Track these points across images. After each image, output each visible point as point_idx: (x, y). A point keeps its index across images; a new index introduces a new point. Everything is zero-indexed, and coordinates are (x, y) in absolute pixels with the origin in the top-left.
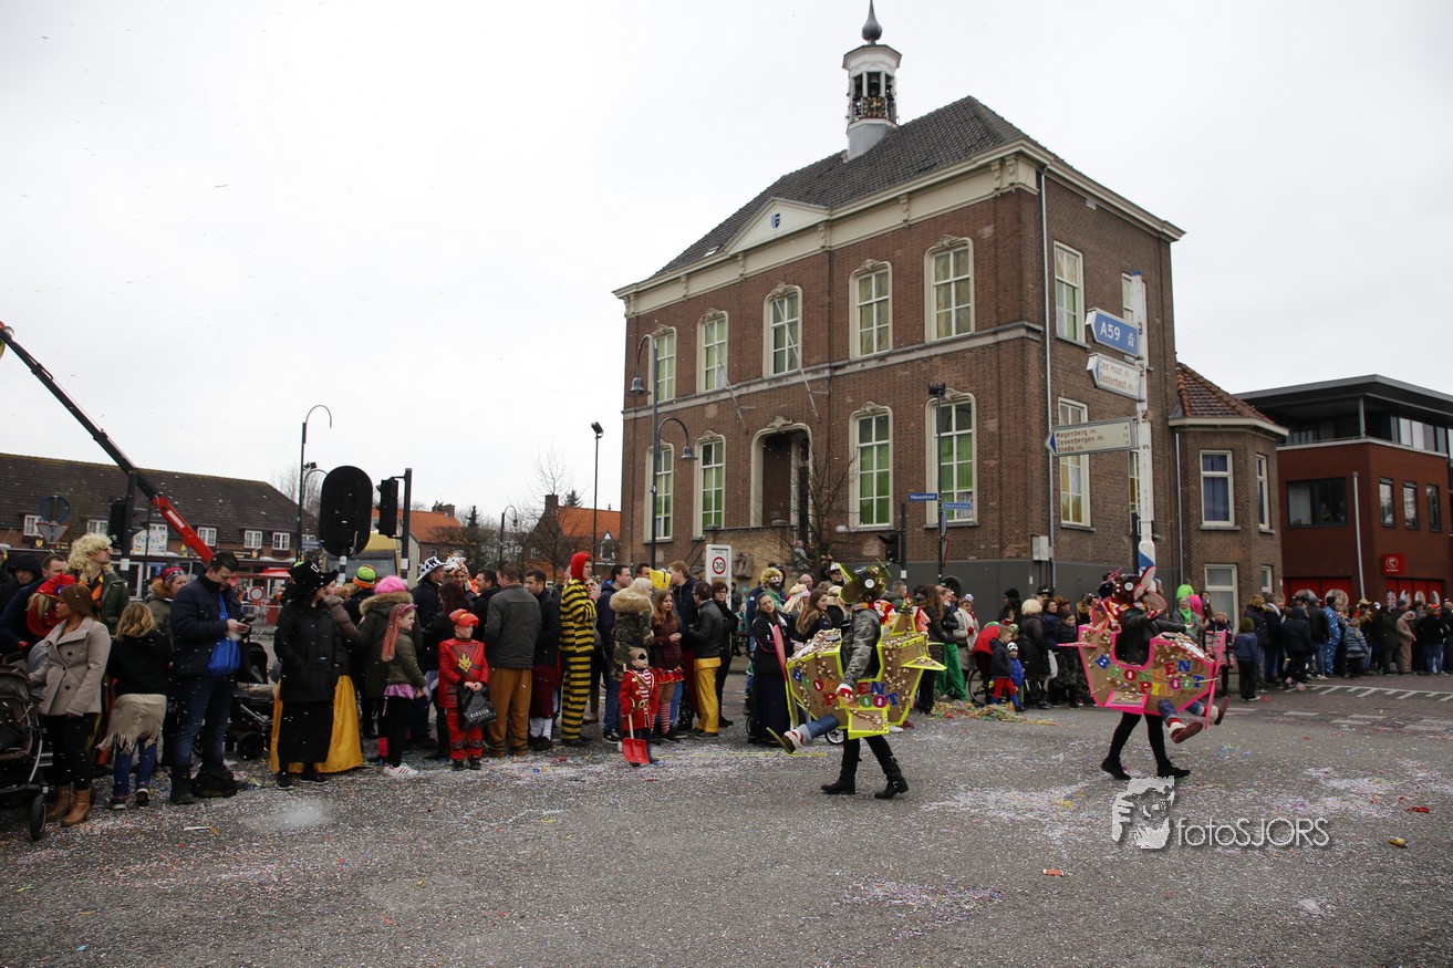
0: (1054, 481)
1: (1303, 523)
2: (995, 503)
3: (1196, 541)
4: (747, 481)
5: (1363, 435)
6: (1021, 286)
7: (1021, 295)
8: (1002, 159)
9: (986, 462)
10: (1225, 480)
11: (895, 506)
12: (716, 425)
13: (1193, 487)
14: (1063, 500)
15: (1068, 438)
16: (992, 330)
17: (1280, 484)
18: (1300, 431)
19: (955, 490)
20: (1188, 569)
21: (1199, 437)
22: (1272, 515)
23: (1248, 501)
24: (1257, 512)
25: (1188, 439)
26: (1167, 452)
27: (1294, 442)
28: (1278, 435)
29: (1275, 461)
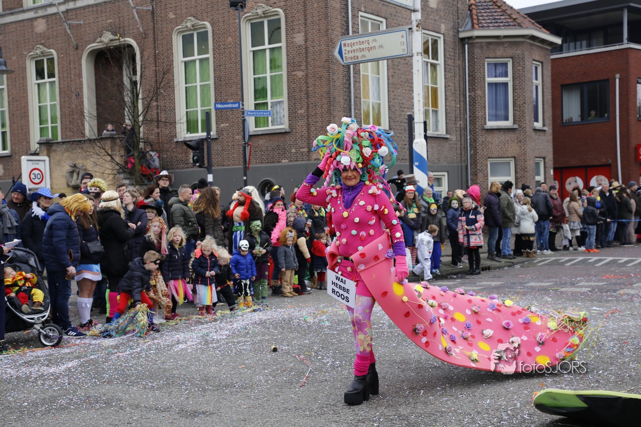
0: (355, 90)
1: (574, 120)
2: (303, 111)
3: (480, 139)
4: (79, 95)
5: (626, 41)
9: (293, 73)
10: (506, 84)
11: (217, 116)
12: (46, 40)
13: (479, 92)
14: (363, 107)
15: (355, 47)
17: (553, 88)
18: (575, 41)
19: (269, 100)
20: (474, 163)
21: (485, 48)
22: (545, 114)
23: (524, 103)
24: (533, 113)
25: (475, 50)
26: (458, 62)
27: (569, 50)
28: (551, 44)
29: (550, 68)
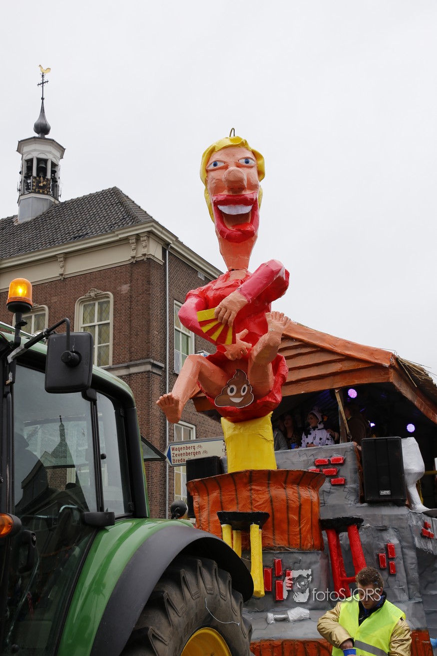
0: (170, 486)
6: (148, 332)
7: (148, 339)
8: (137, 235)
15: (182, 452)
16: (126, 364)
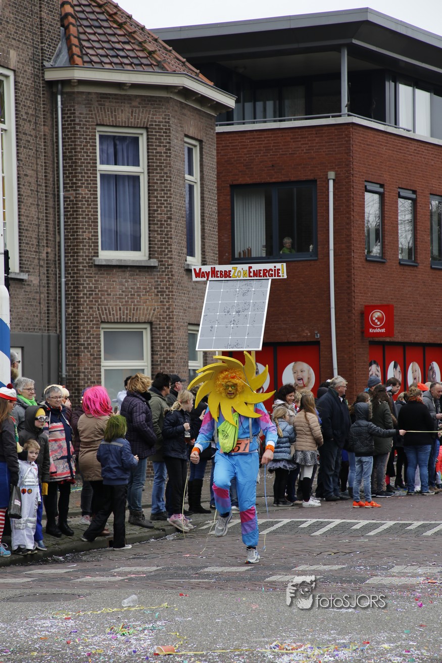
1: (254, 255)
3: (87, 283)
5: (345, 110)
10: (135, 179)
13: (83, 191)
17: (219, 189)
18: (254, 100)
20: (74, 331)
21: (96, 104)
22: (206, 241)
23: (170, 218)
24: (184, 237)
25: (76, 107)
26: (42, 127)
27: (244, 120)
28: (218, 106)
29: (215, 153)
